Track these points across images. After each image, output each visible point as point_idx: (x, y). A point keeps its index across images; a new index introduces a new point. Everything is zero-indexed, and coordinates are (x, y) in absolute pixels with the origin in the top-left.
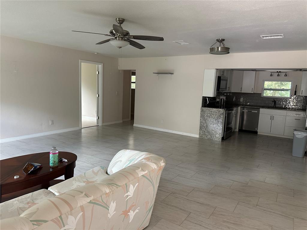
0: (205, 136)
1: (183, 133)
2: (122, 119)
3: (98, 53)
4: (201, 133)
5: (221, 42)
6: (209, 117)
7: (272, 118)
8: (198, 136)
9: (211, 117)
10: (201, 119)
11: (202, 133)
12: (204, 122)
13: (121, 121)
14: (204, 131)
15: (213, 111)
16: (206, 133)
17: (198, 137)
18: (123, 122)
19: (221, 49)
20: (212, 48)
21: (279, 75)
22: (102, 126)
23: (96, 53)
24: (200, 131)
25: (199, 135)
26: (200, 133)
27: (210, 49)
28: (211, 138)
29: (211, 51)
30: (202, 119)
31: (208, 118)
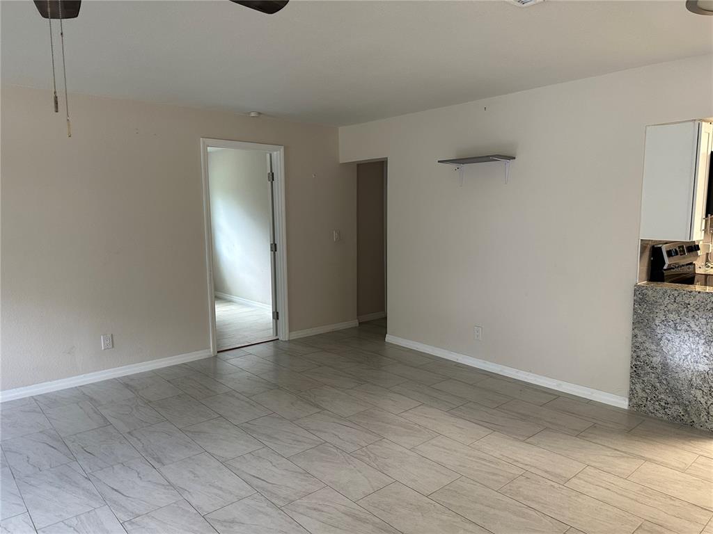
0: (658, 407)
3: (259, 113)
4: (639, 391)
6: (676, 329)
8: (623, 403)
9: (684, 327)
10: (636, 336)
11: (641, 394)
12: (654, 347)
13: (355, 323)
14: (653, 386)
15: (692, 302)
16: (663, 396)
17: (626, 408)
18: (359, 324)
22: (290, 341)
23: (253, 114)
24: (633, 383)
25: (630, 400)
26: (631, 390)
28: (685, 418)
30: (640, 334)
31: (671, 330)
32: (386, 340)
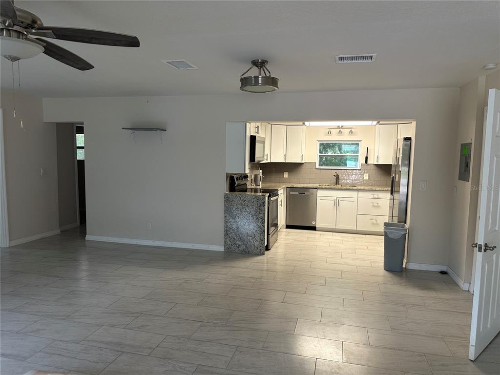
0: (235, 247)
1: (193, 246)
2: (60, 226)
5: (261, 67)
6: (241, 211)
7: (337, 204)
9: (244, 210)
10: (226, 217)
11: (229, 243)
12: (233, 221)
13: (58, 231)
14: (234, 238)
16: (237, 242)
17: (223, 250)
18: (61, 232)
19: (262, 81)
20: (246, 78)
21: (340, 132)
22: (9, 247)
24: (225, 239)
25: (225, 247)
26: (225, 242)
27: (242, 80)
28: (246, 250)
29: (242, 84)
31: (239, 212)
32: (86, 239)
